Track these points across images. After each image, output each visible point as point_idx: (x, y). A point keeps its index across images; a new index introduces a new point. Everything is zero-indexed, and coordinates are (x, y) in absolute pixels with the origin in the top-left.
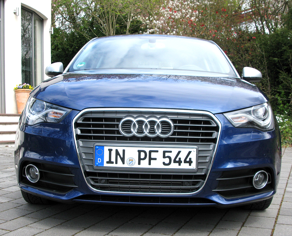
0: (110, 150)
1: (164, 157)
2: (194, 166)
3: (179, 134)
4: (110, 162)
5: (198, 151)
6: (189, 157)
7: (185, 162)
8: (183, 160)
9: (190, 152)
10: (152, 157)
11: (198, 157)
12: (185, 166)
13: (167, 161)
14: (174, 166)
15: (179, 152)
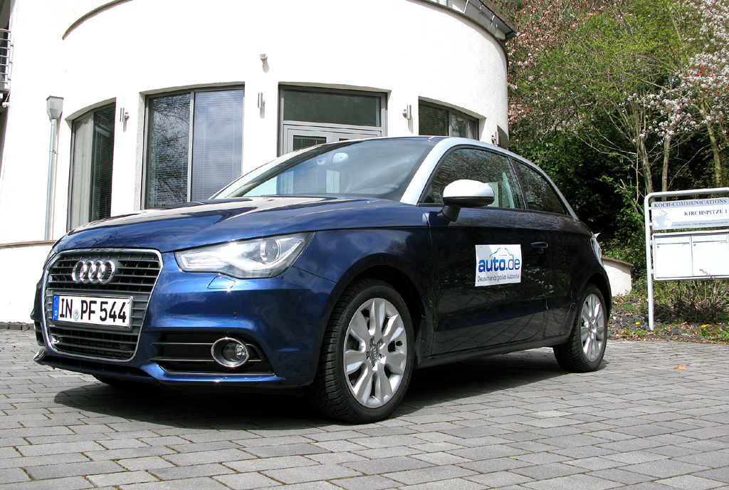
0: (63, 300)
1: (102, 310)
2: (127, 323)
3: (124, 280)
4: (62, 316)
5: (134, 303)
6: (123, 310)
7: (120, 317)
8: (117, 314)
9: (124, 304)
10: (92, 309)
11: (133, 312)
12: (119, 322)
13: (103, 314)
14: (109, 322)
15: (115, 303)
